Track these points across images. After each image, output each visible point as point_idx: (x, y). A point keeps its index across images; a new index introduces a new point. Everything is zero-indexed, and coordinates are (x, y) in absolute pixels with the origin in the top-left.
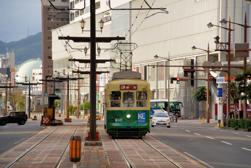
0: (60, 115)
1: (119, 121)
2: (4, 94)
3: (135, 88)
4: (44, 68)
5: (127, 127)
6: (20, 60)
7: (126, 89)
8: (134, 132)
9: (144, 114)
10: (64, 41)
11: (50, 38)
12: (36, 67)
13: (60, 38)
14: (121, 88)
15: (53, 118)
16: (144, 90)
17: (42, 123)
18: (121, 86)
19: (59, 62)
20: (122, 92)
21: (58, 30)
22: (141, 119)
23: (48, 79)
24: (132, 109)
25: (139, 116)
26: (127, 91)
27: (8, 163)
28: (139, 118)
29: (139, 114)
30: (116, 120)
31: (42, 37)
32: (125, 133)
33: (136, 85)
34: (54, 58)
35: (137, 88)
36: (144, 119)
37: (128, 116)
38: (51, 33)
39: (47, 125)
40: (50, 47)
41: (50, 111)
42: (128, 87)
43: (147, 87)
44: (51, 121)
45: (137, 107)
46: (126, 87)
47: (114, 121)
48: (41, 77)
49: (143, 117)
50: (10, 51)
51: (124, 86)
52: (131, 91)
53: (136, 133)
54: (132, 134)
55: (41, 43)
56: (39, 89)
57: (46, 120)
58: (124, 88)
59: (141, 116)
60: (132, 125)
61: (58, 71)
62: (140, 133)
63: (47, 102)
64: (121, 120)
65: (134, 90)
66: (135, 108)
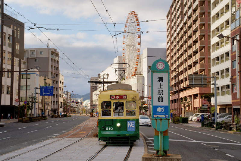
0: (95, 114)
1: (110, 129)
2: (80, 109)
3: (124, 97)
4: (91, 102)
5: (117, 135)
6: (84, 100)
7: (116, 99)
8: (124, 140)
9: (134, 122)
10: (96, 95)
11: (92, 94)
12: (88, 102)
13: (95, 94)
14: (112, 98)
15: (93, 115)
16: (133, 100)
17: (90, 117)
18: (112, 96)
19: (94, 100)
20: (113, 102)
21: (94, 92)
22: (131, 127)
23: (91, 105)
24: (122, 118)
25: (129, 124)
26: (117, 101)
27: (81, 127)
28: (128, 127)
29: (128, 123)
30: (107, 129)
31: (90, 94)
32: (115, 141)
33: (125, 95)
34: (93, 99)
35: (126, 97)
36: (134, 127)
37: (118, 125)
38: (92, 93)
39: (91, 117)
40: (92, 97)
41: (92, 113)
42: (118, 97)
43: (136, 97)
44: (92, 116)
45: (127, 116)
46: (116, 97)
47: (104, 130)
48: (90, 104)
49: (133, 125)
50: (82, 98)
51: (114, 96)
52: (121, 101)
53: (126, 141)
54: (123, 142)
55: (90, 95)
56: (89, 107)
57: (91, 116)
58: (115, 98)
59: (131, 124)
60: (122, 133)
61: (94, 103)
62: (129, 141)
63: (91, 111)
64: (112, 129)
65: (124, 100)
66: (125, 116)
